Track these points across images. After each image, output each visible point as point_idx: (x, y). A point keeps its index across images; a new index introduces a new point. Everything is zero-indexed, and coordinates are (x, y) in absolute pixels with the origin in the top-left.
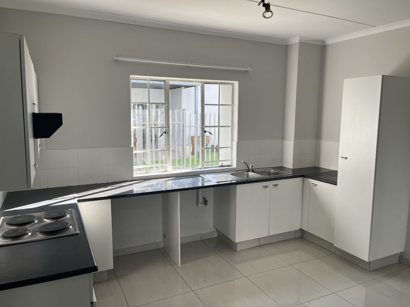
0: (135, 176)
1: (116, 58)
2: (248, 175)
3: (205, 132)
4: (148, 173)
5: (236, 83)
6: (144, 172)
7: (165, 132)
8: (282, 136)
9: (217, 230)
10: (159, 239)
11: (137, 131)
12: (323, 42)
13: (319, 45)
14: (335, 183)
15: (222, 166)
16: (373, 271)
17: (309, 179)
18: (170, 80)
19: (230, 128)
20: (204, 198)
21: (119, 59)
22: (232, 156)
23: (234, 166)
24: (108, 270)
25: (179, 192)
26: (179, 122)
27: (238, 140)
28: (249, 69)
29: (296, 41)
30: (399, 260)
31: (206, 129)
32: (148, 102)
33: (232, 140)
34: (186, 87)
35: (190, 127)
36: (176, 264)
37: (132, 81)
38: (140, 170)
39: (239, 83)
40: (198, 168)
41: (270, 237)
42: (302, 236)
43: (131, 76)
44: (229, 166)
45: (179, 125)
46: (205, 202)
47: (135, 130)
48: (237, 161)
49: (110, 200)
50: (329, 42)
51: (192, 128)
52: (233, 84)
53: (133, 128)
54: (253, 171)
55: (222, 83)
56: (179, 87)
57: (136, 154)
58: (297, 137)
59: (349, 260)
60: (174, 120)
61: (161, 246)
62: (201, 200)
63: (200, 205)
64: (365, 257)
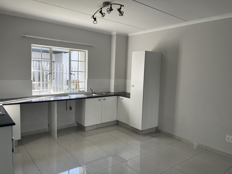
0: (33, 95)
1: (24, 35)
2: (92, 95)
3: (71, 74)
4: (41, 94)
5: (87, 51)
6: (38, 93)
7: (50, 73)
8: (109, 78)
9: (77, 122)
10: (46, 127)
11: (35, 72)
12: (127, 35)
13: (126, 36)
14: (129, 98)
15: (80, 91)
16: (144, 135)
17: (120, 97)
18: (53, 48)
19: (84, 73)
20: (70, 107)
21: (25, 36)
22: (85, 86)
23: (86, 91)
24: (18, 140)
25: (56, 102)
26: (60, 71)
27: (88, 78)
28: (93, 45)
29: (115, 33)
30: (156, 130)
31: (71, 73)
32: (41, 58)
33: (85, 79)
34: (65, 53)
35: (66, 74)
36: (55, 137)
37: (32, 48)
38: (36, 92)
39: (88, 51)
40: (67, 92)
41: (101, 124)
42: (117, 123)
43: (32, 44)
44: (83, 91)
45: (60, 73)
46: (71, 108)
47: (34, 72)
48: (87, 89)
49: (20, 105)
50: (129, 35)
51: (67, 75)
52: (85, 52)
53: (32, 71)
54: (95, 93)
55: (80, 51)
56: (61, 52)
57: (34, 84)
58: (116, 78)
59: (135, 131)
60: (57, 70)
61: (47, 130)
62: (68, 107)
63: (68, 110)
64: (140, 128)
